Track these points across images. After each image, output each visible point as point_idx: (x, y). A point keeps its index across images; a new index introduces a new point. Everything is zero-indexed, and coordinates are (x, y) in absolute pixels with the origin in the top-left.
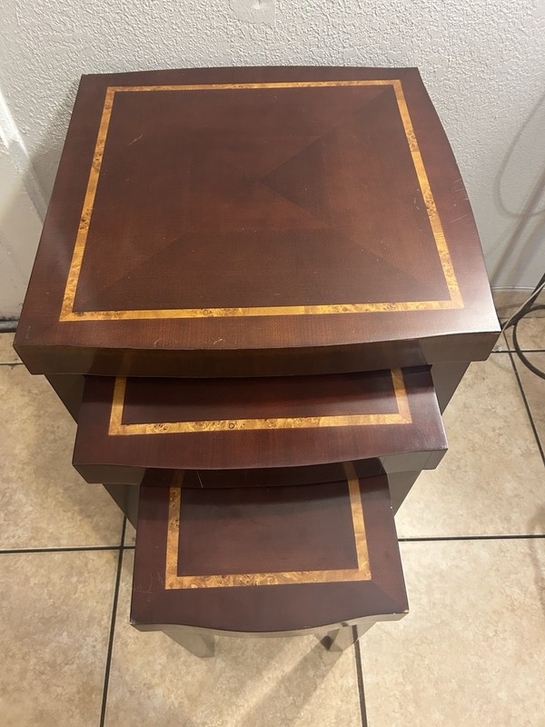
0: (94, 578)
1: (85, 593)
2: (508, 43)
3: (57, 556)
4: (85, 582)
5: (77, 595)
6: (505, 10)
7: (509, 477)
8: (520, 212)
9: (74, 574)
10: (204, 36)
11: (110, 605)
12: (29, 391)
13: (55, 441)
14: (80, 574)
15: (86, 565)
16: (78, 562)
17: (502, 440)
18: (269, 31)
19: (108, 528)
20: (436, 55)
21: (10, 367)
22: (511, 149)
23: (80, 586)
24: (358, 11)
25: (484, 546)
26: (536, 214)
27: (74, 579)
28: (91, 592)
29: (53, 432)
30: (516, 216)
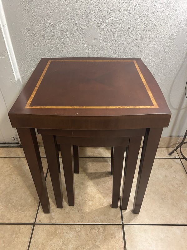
0: (22, 236)
1: (17, 242)
2: (167, 53)
3: (9, 226)
4: (18, 237)
5: (14, 243)
6: (165, 43)
7: (185, 202)
8: (177, 108)
9: (14, 234)
10: (78, 49)
11: (27, 248)
12: (9, 166)
13: (16, 183)
14: (17, 234)
15: (19, 230)
16: (16, 229)
17: (180, 188)
18: (97, 48)
19: (30, 216)
20: (146, 56)
21: (4, 158)
22: (172, 86)
23: (16, 239)
24: (123, 43)
25: (178, 228)
26: (183, 109)
27: (14, 236)
28: (20, 241)
29: (15, 180)
30: (176, 109)
